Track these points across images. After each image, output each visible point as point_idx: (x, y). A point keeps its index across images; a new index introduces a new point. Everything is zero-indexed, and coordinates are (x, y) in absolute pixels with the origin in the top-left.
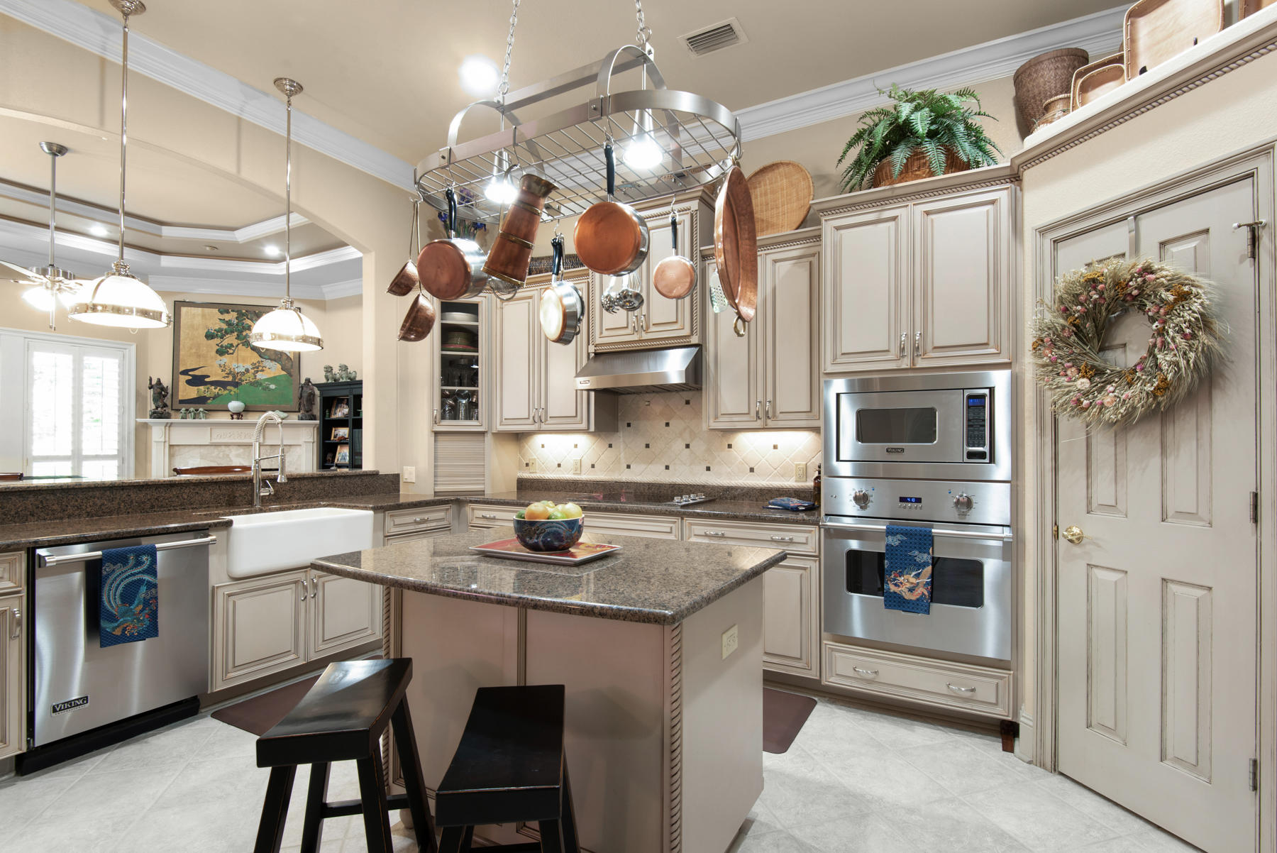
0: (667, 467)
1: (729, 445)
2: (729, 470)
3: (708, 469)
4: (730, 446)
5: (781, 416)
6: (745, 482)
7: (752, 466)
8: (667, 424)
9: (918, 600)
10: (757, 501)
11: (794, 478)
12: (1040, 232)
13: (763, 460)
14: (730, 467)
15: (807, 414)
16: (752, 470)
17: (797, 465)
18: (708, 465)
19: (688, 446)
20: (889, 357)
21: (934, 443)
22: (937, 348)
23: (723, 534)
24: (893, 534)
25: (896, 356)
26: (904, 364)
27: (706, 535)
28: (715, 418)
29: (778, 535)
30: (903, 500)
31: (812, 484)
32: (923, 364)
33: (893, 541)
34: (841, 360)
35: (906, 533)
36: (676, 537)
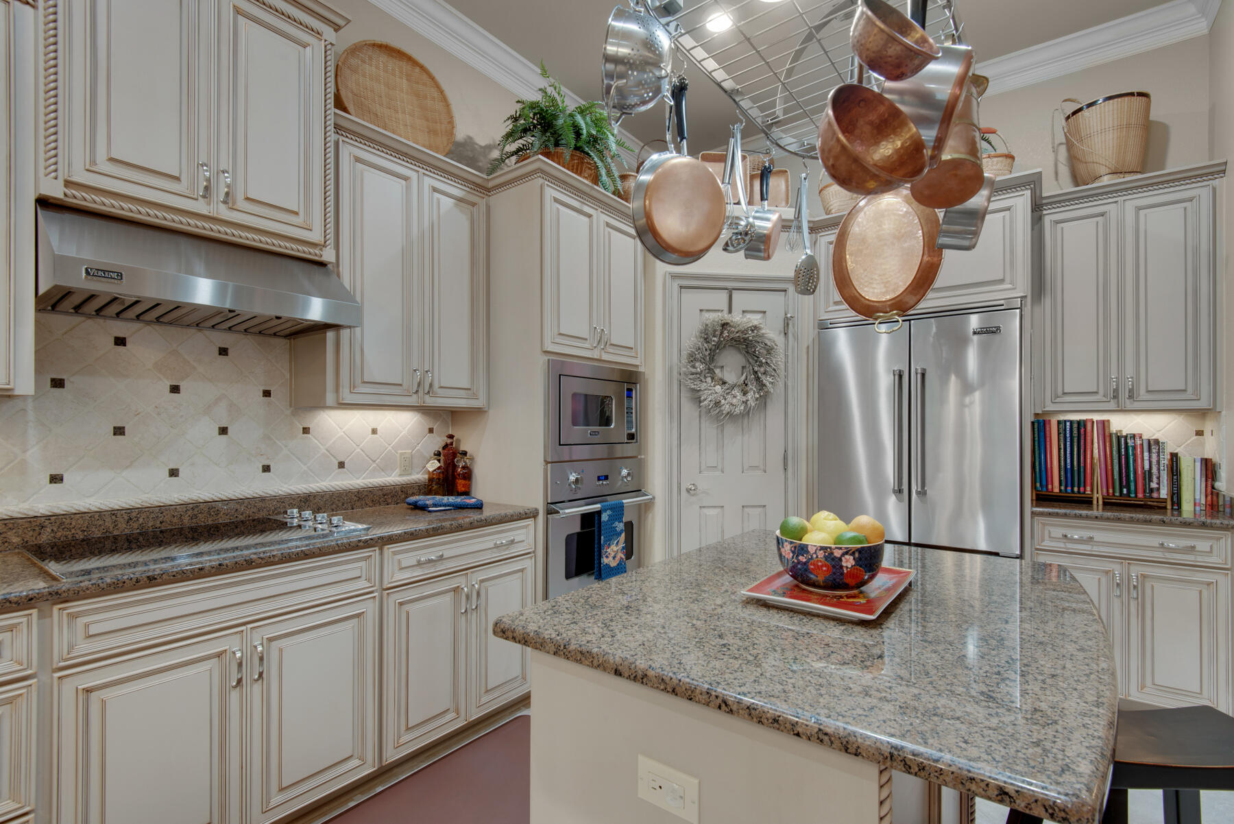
0: (174, 473)
1: (304, 429)
2: (305, 468)
3: (267, 469)
4: (306, 431)
5: (441, 392)
6: (333, 484)
7: (342, 460)
8: (175, 389)
9: (618, 564)
10: (353, 509)
11: (397, 471)
12: (672, 276)
13: (358, 450)
14: (305, 464)
15: (466, 391)
16: (341, 465)
17: (402, 454)
18: (266, 463)
19: (223, 431)
20: (587, 345)
21: (612, 427)
22: (611, 345)
23: (442, 555)
24: (606, 511)
25: (592, 345)
26: (595, 354)
27: (419, 564)
28: (352, 386)
29: (503, 539)
30: (599, 479)
31: (419, 476)
32: (605, 357)
33: (605, 517)
34: (557, 340)
35: (612, 508)
36: (369, 580)
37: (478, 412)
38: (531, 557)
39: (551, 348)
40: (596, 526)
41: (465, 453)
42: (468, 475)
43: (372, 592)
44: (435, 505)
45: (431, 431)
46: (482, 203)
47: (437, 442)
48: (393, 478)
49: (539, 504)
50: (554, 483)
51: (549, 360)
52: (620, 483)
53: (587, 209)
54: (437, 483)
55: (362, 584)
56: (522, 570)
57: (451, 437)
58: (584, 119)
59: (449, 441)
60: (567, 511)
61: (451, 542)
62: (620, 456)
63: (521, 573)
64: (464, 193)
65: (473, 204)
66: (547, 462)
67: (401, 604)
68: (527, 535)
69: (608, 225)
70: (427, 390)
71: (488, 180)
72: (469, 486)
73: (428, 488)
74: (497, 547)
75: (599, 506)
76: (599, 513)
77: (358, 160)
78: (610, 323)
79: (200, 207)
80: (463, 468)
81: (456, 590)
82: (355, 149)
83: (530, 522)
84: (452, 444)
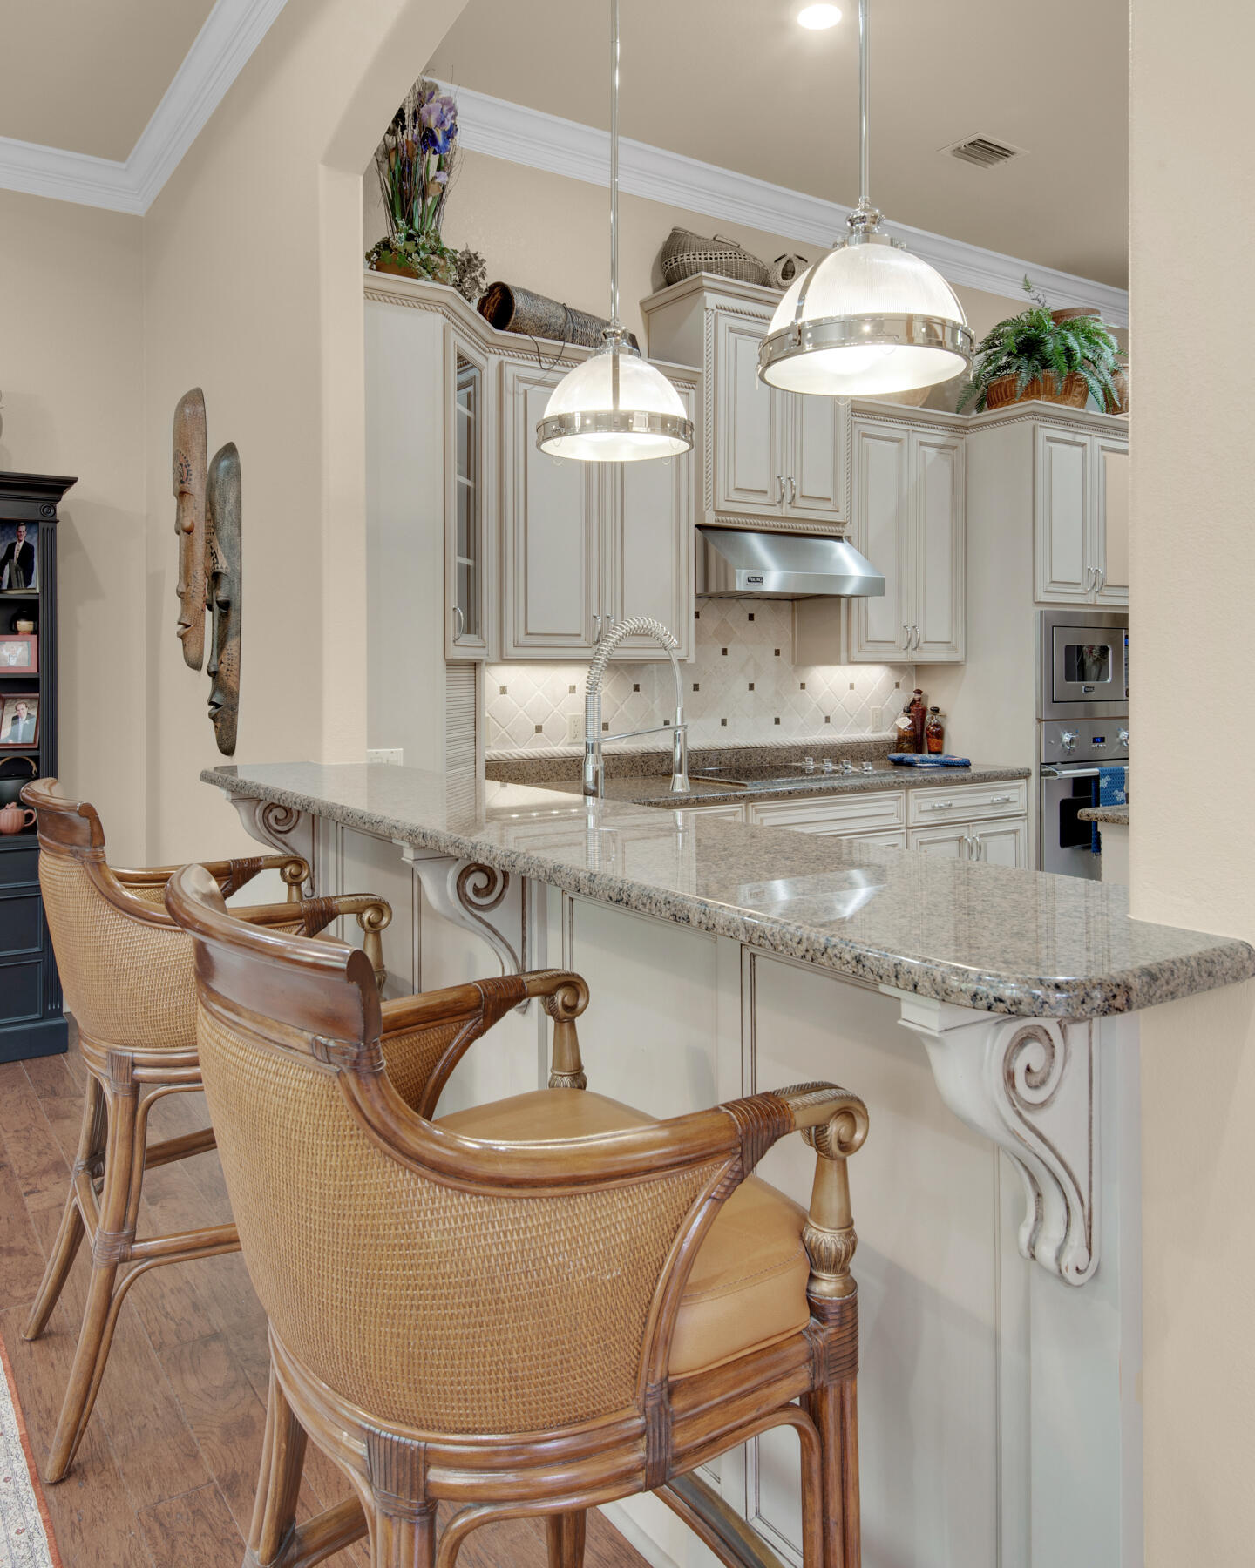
0: (724, 722)
1: (801, 684)
2: (801, 721)
3: (777, 721)
4: (803, 686)
6: (821, 737)
7: (828, 714)
8: (725, 652)
11: (871, 728)
14: (802, 717)
15: (943, 645)
16: (827, 719)
17: (873, 709)
18: (777, 716)
19: (751, 687)
20: (1080, 590)
21: (1109, 681)
22: (1108, 586)
23: (950, 805)
24: (1104, 776)
25: (1085, 589)
26: (1090, 599)
27: (933, 809)
28: (860, 646)
29: (997, 796)
30: (1095, 741)
31: (890, 734)
32: (1100, 601)
33: (1103, 783)
34: (1050, 589)
35: (1112, 774)
36: (900, 818)
37: (954, 666)
38: (1023, 820)
39: (1042, 597)
40: (1093, 792)
41: (936, 710)
42: (940, 735)
43: (899, 829)
44: (923, 762)
45: (897, 685)
46: (961, 444)
47: (906, 697)
48: (866, 734)
49: (1031, 763)
50: (1048, 742)
51: (1042, 612)
52: (1117, 748)
53: (1080, 439)
54: (909, 742)
55: (894, 820)
56: (1015, 832)
57: (919, 692)
58: (1077, 339)
59: (917, 697)
60: (1064, 772)
61: (963, 793)
62: (1105, 715)
63: (1013, 835)
64: (945, 439)
65: (954, 448)
66: (1040, 720)
67: (921, 843)
68: (1023, 796)
69: (1103, 448)
70: (914, 646)
71: (968, 420)
72: (941, 745)
73: (898, 745)
74: (993, 804)
75: (1096, 770)
76: (1096, 779)
77: (865, 435)
78: (1105, 561)
79: (776, 511)
80: (936, 725)
81: (960, 839)
82: (864, 426)
83: (1022, 782)
84: (920, 700)
